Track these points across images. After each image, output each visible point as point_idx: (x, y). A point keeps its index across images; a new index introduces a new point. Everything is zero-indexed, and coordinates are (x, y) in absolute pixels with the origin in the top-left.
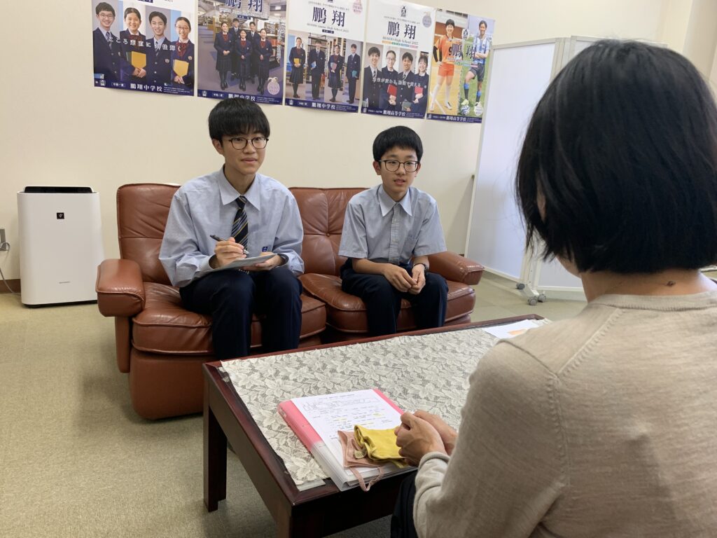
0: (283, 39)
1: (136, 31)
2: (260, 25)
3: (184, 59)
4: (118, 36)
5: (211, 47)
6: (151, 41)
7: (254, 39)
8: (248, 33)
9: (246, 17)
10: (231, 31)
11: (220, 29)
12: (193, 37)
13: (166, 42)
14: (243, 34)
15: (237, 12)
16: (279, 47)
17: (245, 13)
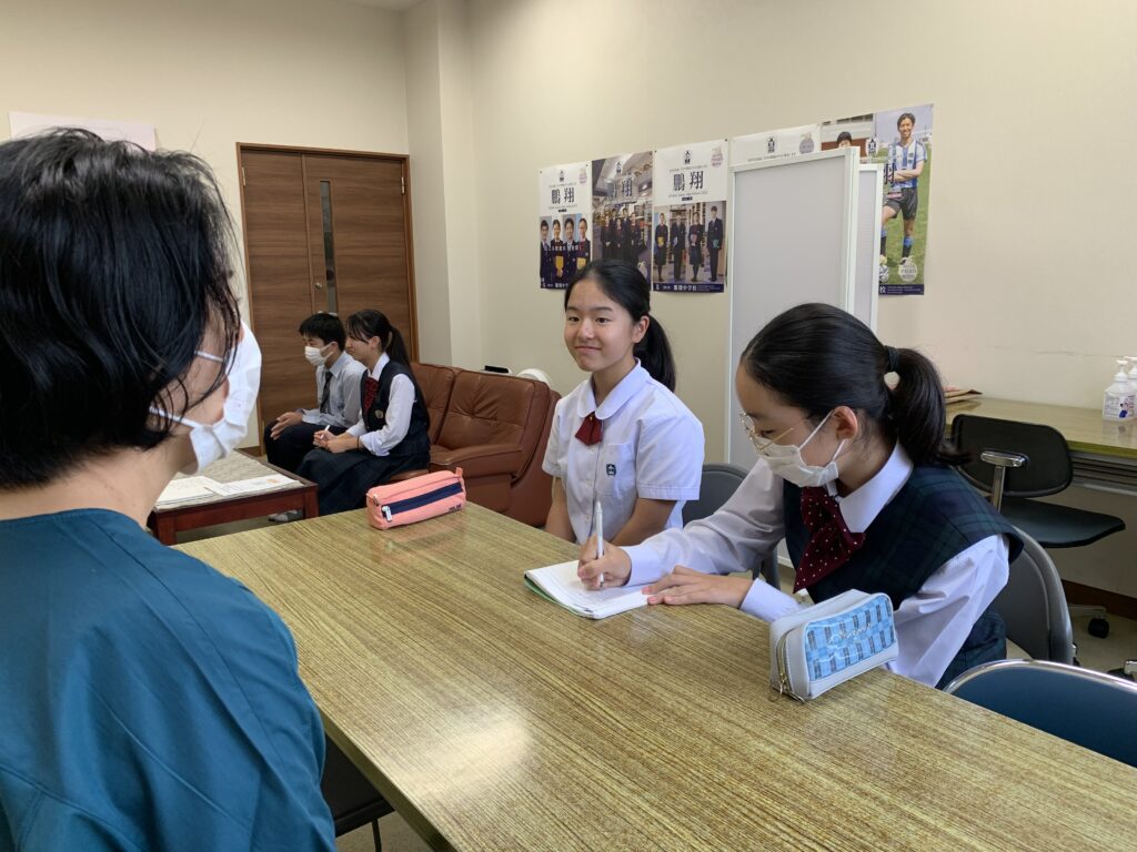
0: (650, 219)
1: (558, 238)
2: (631, 209)
3: (583, 256)
4: (549, 244)
5: (599, 243)
6: (566, 245)
7: (627, 224)
8: (622, 220)
9: (620, 205)
10: (611, 221)
11: (604, 222)
12: (589, 236)
13: (574, 244)
14: (619, 223)
15: (614, 202)
16: (646, 229)
17: (620, 201)
